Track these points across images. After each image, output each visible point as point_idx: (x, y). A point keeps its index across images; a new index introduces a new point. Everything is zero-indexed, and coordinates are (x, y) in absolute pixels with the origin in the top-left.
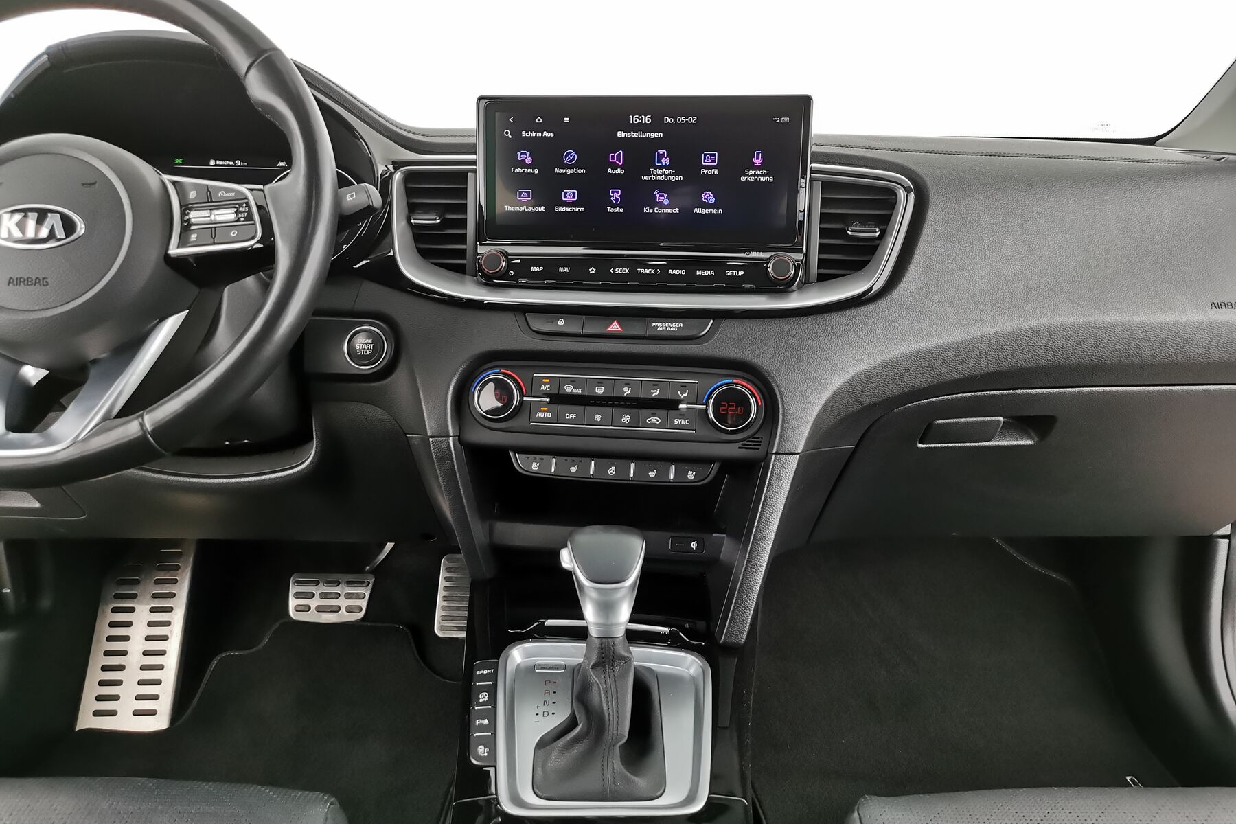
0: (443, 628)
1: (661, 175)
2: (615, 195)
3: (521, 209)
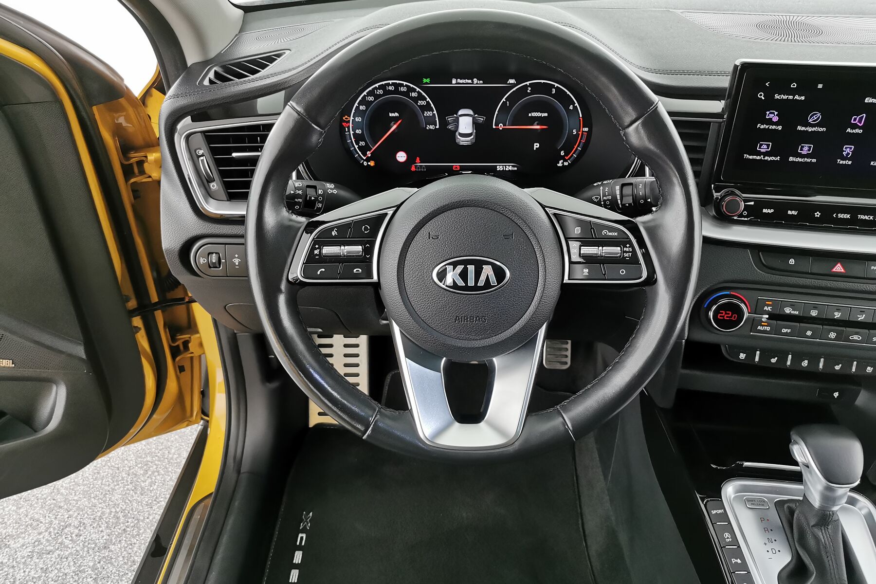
3: (758, 158)
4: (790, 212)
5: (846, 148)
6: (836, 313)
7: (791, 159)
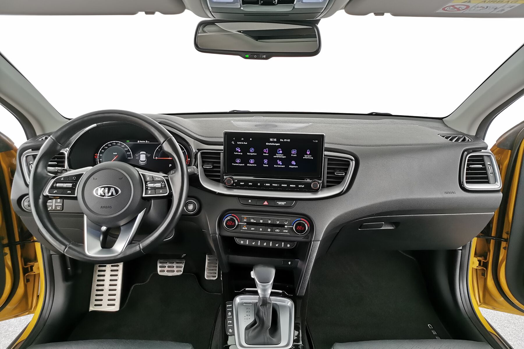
0: (208, 276)
1: (279, 156)
2: (266, 161)
3: (237, 165)
4: (249, 184)
5: (265, 160)
6: (269, 221)
7: (248, 165)
